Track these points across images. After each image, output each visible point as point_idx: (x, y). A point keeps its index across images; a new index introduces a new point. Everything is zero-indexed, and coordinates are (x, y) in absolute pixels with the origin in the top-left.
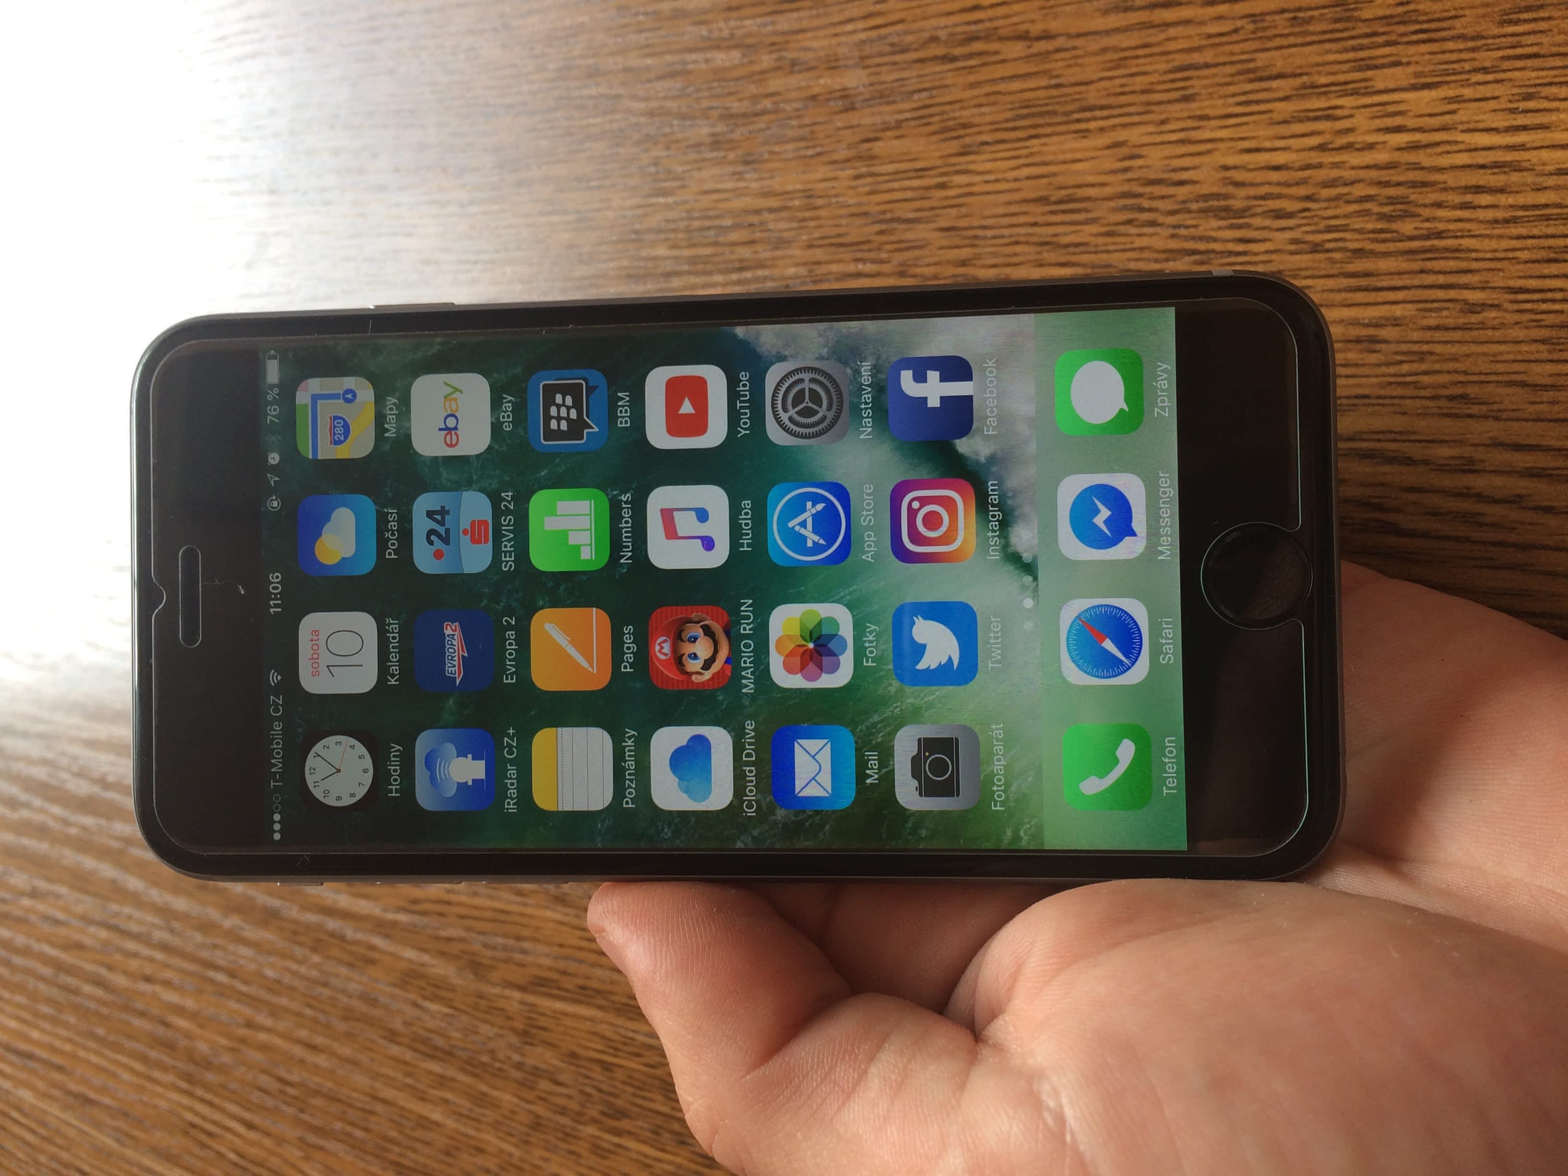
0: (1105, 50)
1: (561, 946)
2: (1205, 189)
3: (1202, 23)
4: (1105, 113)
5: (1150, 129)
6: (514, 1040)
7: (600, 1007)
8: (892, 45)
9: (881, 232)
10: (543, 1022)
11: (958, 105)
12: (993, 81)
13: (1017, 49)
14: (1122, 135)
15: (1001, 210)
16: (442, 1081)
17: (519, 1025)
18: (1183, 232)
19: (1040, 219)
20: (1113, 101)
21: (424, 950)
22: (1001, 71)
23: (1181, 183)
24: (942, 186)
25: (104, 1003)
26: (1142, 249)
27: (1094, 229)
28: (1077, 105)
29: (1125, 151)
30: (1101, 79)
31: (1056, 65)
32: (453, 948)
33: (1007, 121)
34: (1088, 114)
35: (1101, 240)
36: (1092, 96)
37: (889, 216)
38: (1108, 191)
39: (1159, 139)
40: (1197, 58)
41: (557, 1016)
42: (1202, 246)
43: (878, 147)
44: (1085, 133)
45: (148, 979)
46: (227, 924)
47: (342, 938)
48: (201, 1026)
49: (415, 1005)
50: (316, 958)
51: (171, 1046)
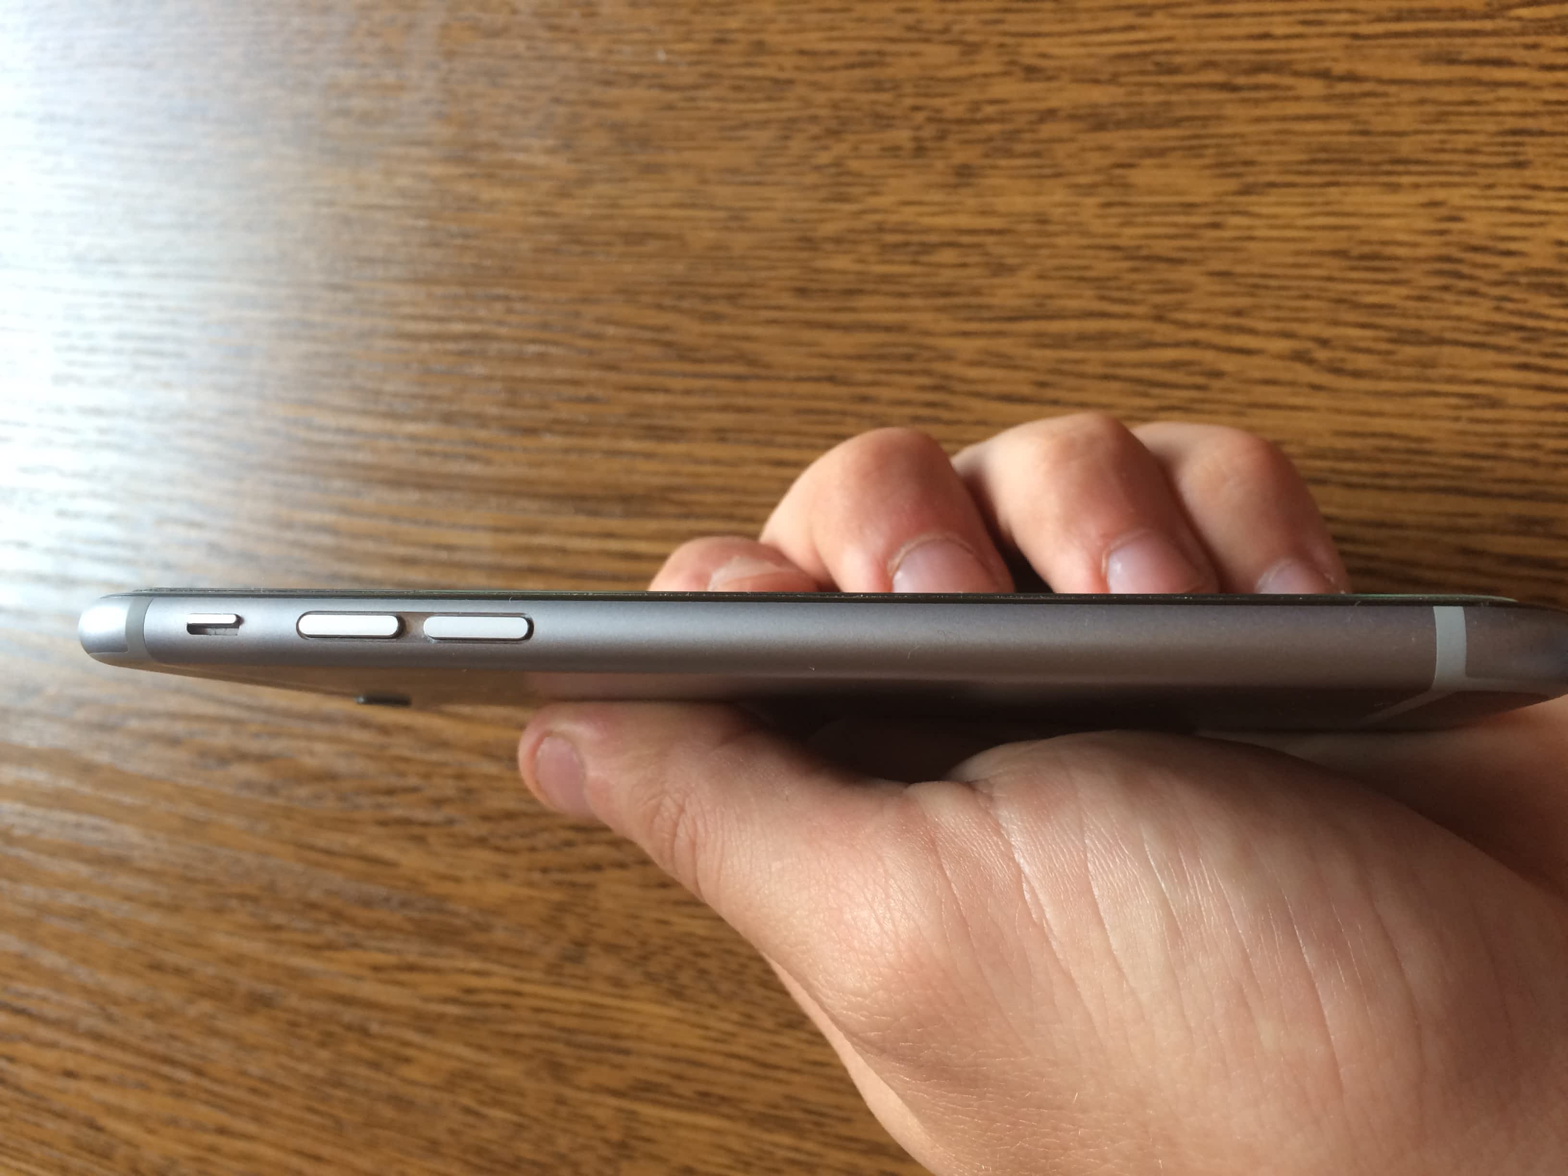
0: (1422, 102)
1: (675, 1046)
2: (1537, 263)
3: (1537, 88)
4: (1421, 168)
5: (1475, 191)
6: (606, 1152)
7: (729, 1117)
8: (1157, 64)
9: (1135, 270)
10: (647, 1132)
11: (1238, 140)
12: (1284, 119)
13: (1316, 87)
14: (1440, 194)
15: (1290, 260)
17: (615, 1135)
18: (1510, 306)
19: (1336, 274)
20: (1432, 157)
21: (482, 1048)
22: (1293, 109)
23: (1509, 253)
24: (1216, 226)
26: (1459, 318)
27: (1404, 291)
28: (1386, 157)
29: (1443, 211)
30: (1417, 132)
31: (1364, 110)
32: (525, 1046)
33: (1301, 163)
34: (1401, 168)
35: (1411, 304)
36: (1406, 147)
37: (1144, 252)
38: (1421, 252)
39: (1483, 203)
40: (1530, 123)
41: (665, 1125)
42: (1530, 323)
43: (1137, 177)
44: (1395, 188)
45: (69, 1074)
46: (193, 1011)
47: (364, 1031)
48: (151, 1131)
49: (467, 1111)
50: (324, 1054)
51: (105, 1155)
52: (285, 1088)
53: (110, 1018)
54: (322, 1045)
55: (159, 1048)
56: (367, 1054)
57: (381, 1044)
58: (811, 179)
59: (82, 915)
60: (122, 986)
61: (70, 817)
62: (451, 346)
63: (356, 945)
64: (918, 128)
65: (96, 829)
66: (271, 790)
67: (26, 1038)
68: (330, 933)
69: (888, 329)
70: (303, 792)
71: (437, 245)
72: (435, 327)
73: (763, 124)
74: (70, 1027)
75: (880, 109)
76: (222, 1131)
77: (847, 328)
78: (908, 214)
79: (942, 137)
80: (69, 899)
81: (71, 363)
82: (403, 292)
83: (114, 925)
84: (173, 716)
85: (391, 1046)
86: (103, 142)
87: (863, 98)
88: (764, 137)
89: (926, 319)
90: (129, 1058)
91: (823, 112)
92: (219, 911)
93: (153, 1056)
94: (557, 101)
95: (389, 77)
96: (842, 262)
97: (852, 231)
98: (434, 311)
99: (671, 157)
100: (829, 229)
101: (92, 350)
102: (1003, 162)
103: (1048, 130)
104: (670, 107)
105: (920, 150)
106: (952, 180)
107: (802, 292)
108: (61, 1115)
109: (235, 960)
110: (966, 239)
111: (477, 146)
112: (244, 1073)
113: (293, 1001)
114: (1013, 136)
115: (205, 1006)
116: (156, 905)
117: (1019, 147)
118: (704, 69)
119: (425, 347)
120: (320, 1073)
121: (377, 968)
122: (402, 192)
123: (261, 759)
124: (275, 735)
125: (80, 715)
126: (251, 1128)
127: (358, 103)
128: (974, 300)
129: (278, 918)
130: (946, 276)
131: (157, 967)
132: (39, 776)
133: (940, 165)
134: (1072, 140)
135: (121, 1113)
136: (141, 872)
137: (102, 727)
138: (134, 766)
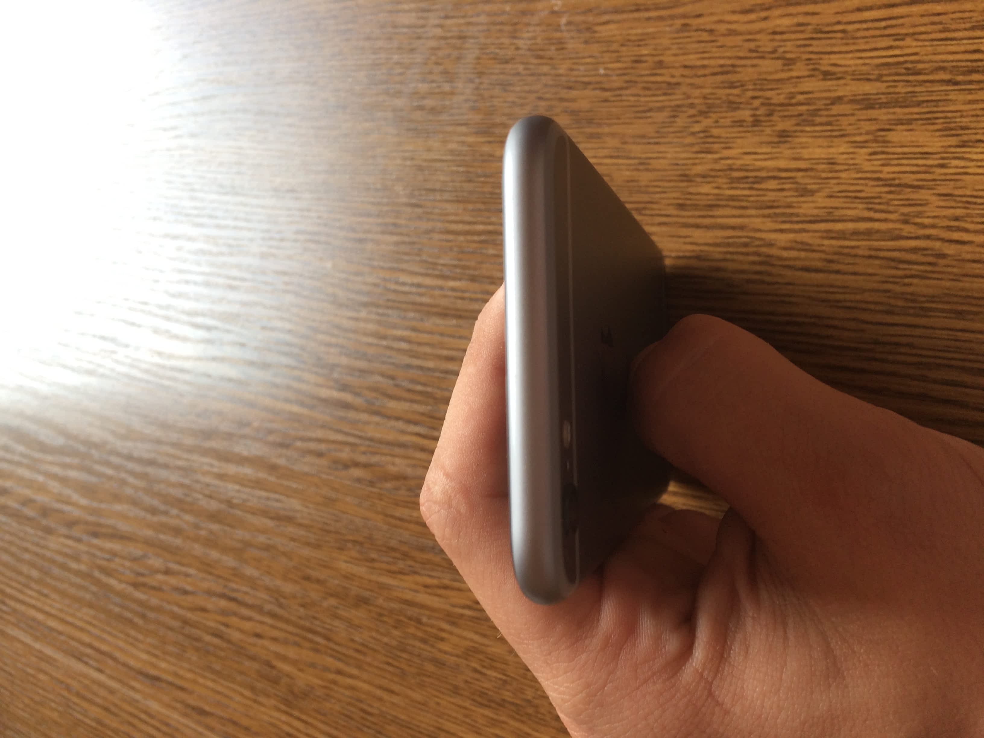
8: (906, 69)
9: (890, 192)
11: (958, 114)
16: (494, 723)
24: (943, 166)
25: (222, 649)
37: (897, 182)
43: (892, 136)
45: (258, 636)
46: (325, 604)
47: (419, 621)
48: (300, 670)
49: (475, 670)
50: (396, 633)
51: (275, 681)
52: (375, 651)
53: (281, 606)
54: (395, 627)
55: (307, 624)
56: (420, 634)
57: (428, 629)
58: (689, 140)
59: (267, 548)
60: (289, 588)
61: (263, 494)
62: (476, 238)
63: (415, 573)
64: (756, 109)
65: (277, 501)
66: (371, 483)
67: (236, 614)
68: (401, 565)
69: (733, 228)
70: (388, 485)
71: (470, 181)
72: (467, 227)
73: (661, 109)
74: (260, 610)
75: (732, 98)
76: (339, 672)
77: (708, 227)
78: (748, 160)
79: (770, 115)
80: (262, 539)
81: (271, 247)
82: (450, 208)
83: (284, 554)
84: (319, 440)
85: (434, 631)
86: (290, 125)
87: (722, 92)
88: (661, 117)
89: (757, 222)
90: (291, 628)
91: (697, 101)
92: (341, 549)
93: (303, 628)
94: (540, 98)
95: (447, 87)
96: (706, 189)
97: (712, 170)
98: (467, 218)
99: (606, 130)
100: (699, 169)
101: (282, 240)
102: (807, 129)
103: (836, 109)
104: (606, 101)
105: (756, 122)
106: (776, 139)
107: (681, 206)
108: (253, 658)
109: (349, 577)
110: (784, 175)
111: (494, 125)
112: (352, 640)
113: (380, 601)
114: (815, 113)
115: (332, 602)
116: (308, 544)
117: (818, 120)
118: (626, 78)
119: (461, 238)
120: (394, 643)
121: (426, 586)
122: (452, 152)
123: (366, 466)
124: (374, 453)
125: (271, 438)
126: (355, 672)
127: (429, 102)
128: (788, 211)
129: (374, 555)
130: (771, 196)
131: (307, 578)
132: (247, 471)
133: (768, 130)
134: (853, 115)
135: (284, 658)
136: (300, 525)
137: (282, 445)
138: (298, 467)
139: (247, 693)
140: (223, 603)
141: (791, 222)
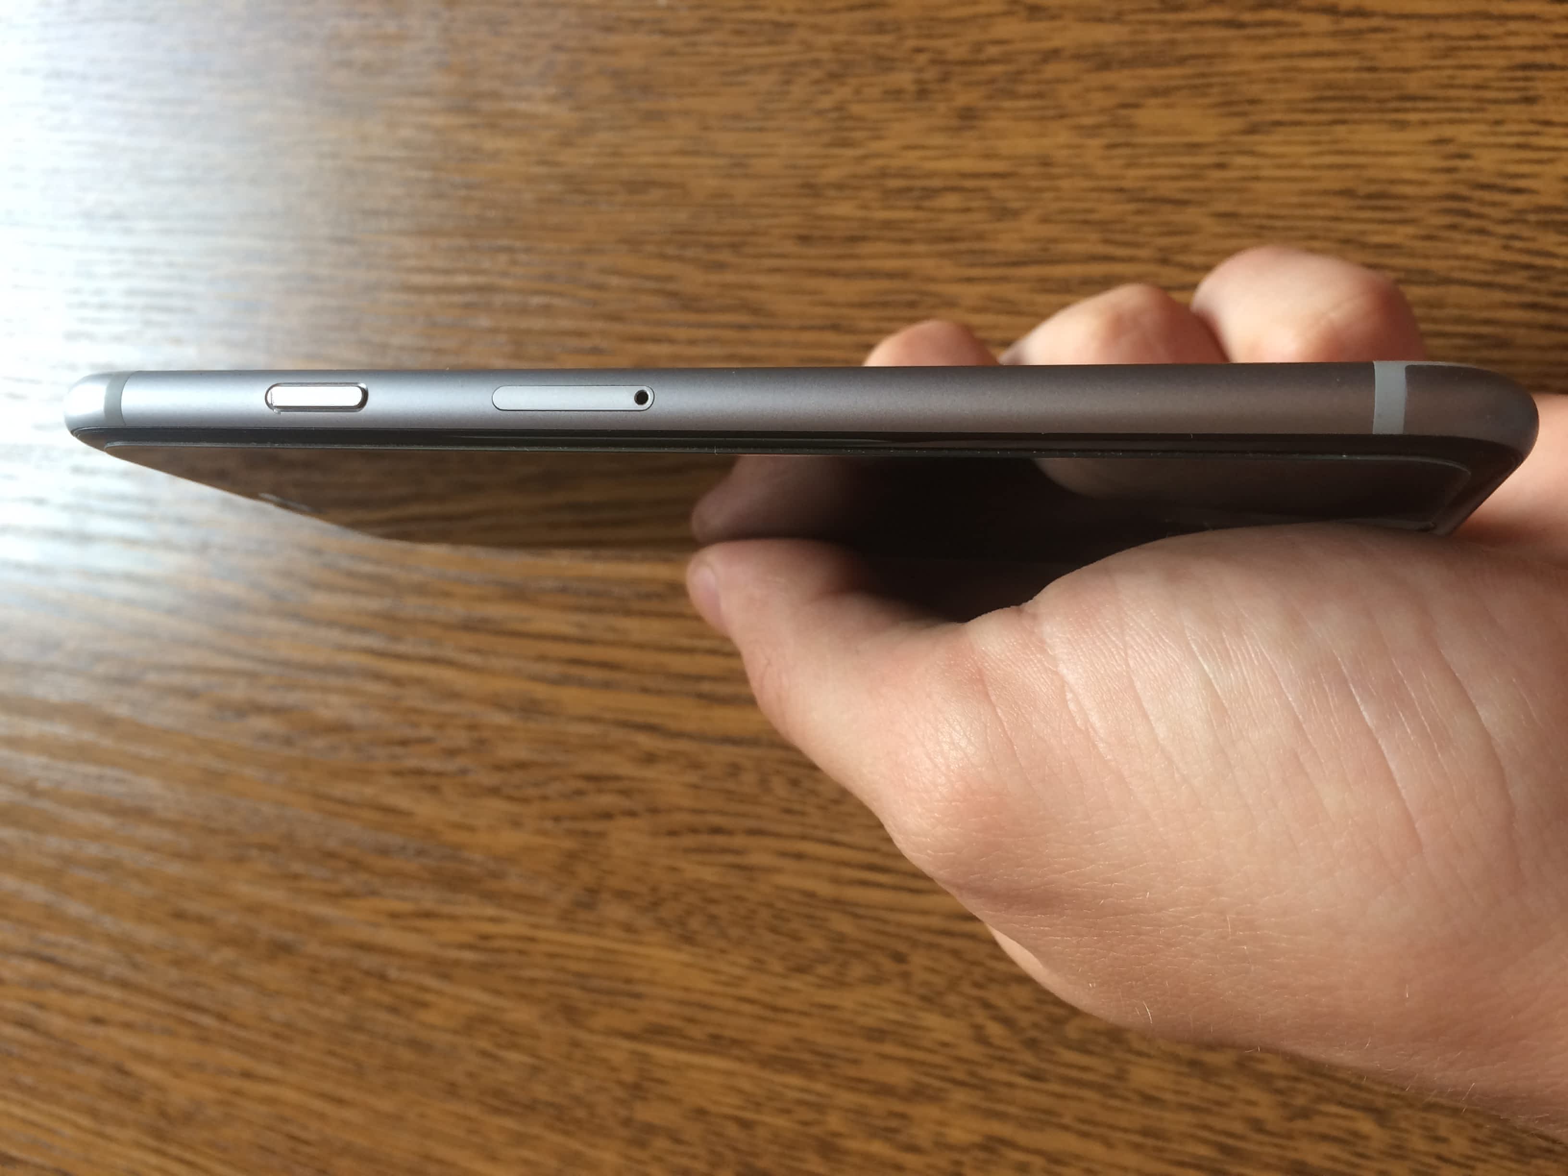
0: (1430, 37)
1: (687, 989)
2: (1544, 200)
3: (1548, 21)
4: (1431, 105)
5: (1483, 128)
6: (620, 1093)
7: (740, 1059)
9: (1139, 212)
10: (659, 1074)
11: (1243, 78)
12: (1290, 56)
13: (1323, 23)
14: (1448, 131)
15: (1294, 200)
16: (520, 1139)
17: (628, 1077)
18: (1518, 244)
19: (1344, 214)
20: (1440, 93)
21: (497, 992)
22: (1300, 46)
23: (1518, 191)
24: (1221, 166)
25: (33, 1048)
26: (1468, 258)
27: (1410, 230)
28: (1394, 93)
29: (1451, 149)
30: (1425, 68)
31: (1372, 45)
32: (540, 991)
33: (1306, 101)
34: (1409, 105)
35: (1419, 244)
36: (1413, 84)
37: (1149, 194)
38: (1429, 191)
39: (1492, 140)
40: (1540, 57)
41: (677, 1067)
42: (1539, 261)
43: (1142, 117)
44: (1402, 125)
45: (98, 1021)
46: (216, 958)
47: (383, 977)
48: (177, 1075)
49: (484, 1053)
50: (344, 1000)
51: (133, 1098)
52: (308, 1033)
53: (135, 966)
54: (343, 990)
55: (183, 994)
56: (386, 999)
57: (399, 989)
58: (814, 124)
59: (105, 866)
60: (147, 934)
61: (92, 770)
62: (457, 298)
63: (374, 893)
64: (920, 70)
65: (118, 781)
66: (288, 742)
67: (54, 986)
68: (348, 881)
69: (891, 275)
70: (319, 743)
71: (440, 196)
72: (440, 280)
73: (764, 69)
74: (97, 975)
75: (882, 51)
76: (247, 1075)
77: (849, 275)
78: (911, 158)
79: (945, 78)
80: (93, 849)
81: (83, 320)
82: (408, 244)
83: (137, 875)
84: (190, 669)
85: (408, 991)
86: (109, 97)
87: (865, 41)
88: (765, 82)
89: (929, 265)
90: (156, 1005)
91: (825, 56)
92: (240, 860)
93: (178, 1003)
94: (558, 48)
95: (391, 27)
96: (844, 209)
97: (855, 176)
98: (439, 262)
99: (673, 104)
100: (832, 174)
101: (103, 307)
102: (1007, 104)
103: (1051, 70)
104: (671, 53)
105: (923, 93)
106: (955, 122)
107: (804, 239)
108: (90, 1060)
109: (255, 909)
110: (969, 183)
111: (479, 95)
112: (266, 1019)
113: (313, 947)
114: (1017, 76)
115: (228, 954)
116: (178, 855)
117: (1023, 89)
118: (705, 13)
119: (430, 299)
120: (341, 1017)
121: (394, 916)
122: (406, 144)
123: (277, 711)
124: (291, 687)
125: (100, 669)
126: (274, 1071)
127: (362, 54)
128: (977, 246)
129: (297, 867)
130: (950, 221)
131: (180, 915)
132: (61, 730)
133: (942, 107)
134: (1076, 80)
135: (147, 1058)
136: (163, 823)
137: (122, 681)
138: (154, 719)
139: (85, 1121)
140: (31, 968)
141: (984, 265)
